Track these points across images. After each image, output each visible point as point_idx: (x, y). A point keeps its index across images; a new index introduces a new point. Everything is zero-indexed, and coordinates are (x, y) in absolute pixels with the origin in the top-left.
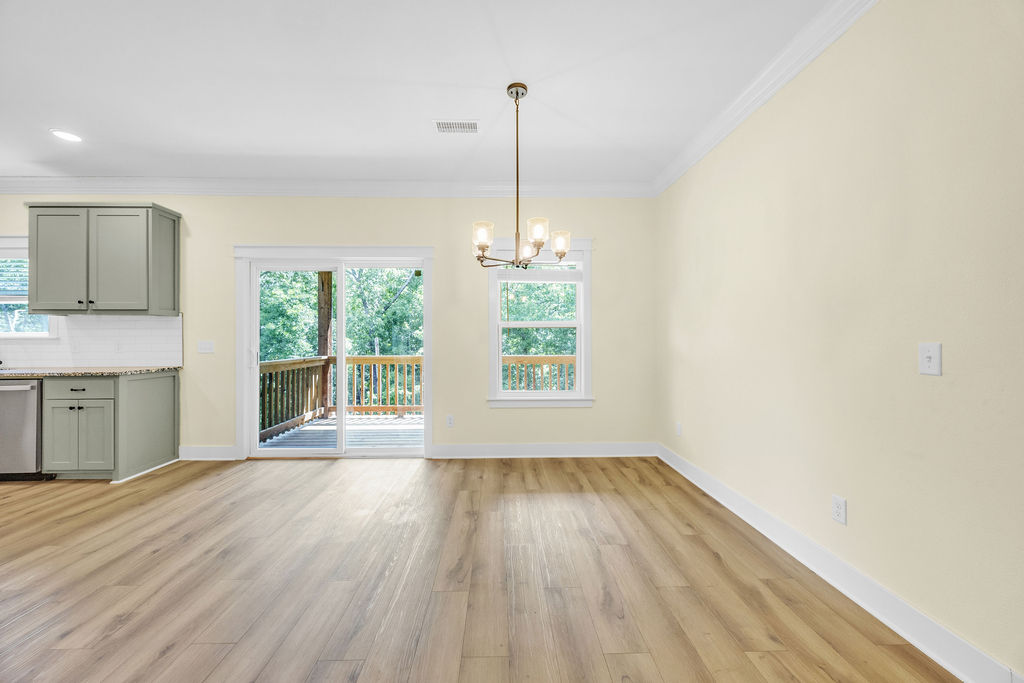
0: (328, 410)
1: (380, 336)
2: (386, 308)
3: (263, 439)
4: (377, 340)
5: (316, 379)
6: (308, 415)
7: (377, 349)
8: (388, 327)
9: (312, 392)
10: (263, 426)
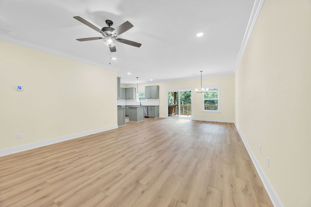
0: (176, 114)
1: (183, 101)
2: (185, 93)
3: (169, 116)
4: (183, 102)
5: (174, 108)
6: (173, 114)
7: (183, 104)
8: (186, 98)
9: (173, 110)
10: (169, 114)
